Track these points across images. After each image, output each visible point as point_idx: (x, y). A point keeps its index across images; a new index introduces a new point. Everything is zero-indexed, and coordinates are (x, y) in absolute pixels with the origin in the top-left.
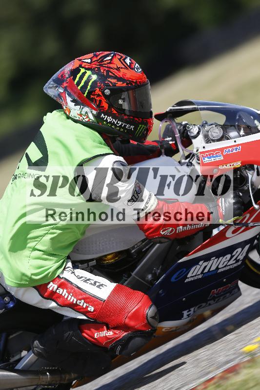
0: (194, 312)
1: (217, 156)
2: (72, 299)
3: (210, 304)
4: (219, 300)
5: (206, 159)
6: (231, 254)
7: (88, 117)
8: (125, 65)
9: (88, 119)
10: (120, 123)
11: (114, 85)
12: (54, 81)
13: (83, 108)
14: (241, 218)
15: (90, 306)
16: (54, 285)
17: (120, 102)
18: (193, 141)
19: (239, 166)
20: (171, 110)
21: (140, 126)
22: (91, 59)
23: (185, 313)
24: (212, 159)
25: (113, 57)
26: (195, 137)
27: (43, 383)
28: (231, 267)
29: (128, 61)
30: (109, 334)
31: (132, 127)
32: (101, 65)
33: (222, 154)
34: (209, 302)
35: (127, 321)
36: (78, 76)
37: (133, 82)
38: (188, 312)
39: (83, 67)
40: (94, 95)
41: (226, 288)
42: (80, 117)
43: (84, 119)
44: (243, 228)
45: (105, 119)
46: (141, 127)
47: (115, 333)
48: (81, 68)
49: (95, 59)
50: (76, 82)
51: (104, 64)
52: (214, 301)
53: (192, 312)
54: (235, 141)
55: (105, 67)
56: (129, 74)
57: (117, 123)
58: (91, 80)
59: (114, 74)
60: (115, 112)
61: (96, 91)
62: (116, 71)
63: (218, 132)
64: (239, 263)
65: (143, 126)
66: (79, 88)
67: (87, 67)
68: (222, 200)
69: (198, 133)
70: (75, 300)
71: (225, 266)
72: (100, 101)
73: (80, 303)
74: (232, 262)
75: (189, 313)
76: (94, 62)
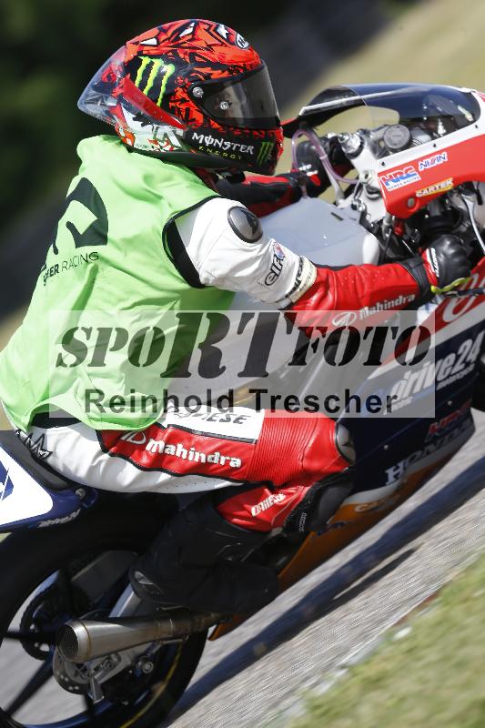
0: (405, 469)
1: (409, 176)
2: (197, 457)
3: (428, 453)
4: (442, 442)
5: (391, 183)
6: (456, 352)
7: (169, 142)
8: (219, 38)
9: (170, 146)
10: (228, 144)
11: (208, 77)
12: (95, 88)
13: (157, 128)
14: (469, 279)
15: (233, 459)
16: (156, 443)
17: (224, 106)
18: (355, 162)
19: (450, 188)
20: (306, 112)
21: (264, 144)
22: (157, 37)
23: (391, 473)
24: (402, 181)
25: (194, 28)
26: (356, 154)
27: (165, 636)
28: (458, 377)
29: (223, 30)
30: (279, 500)
31: (250, 148)
32: (178, 46)
33: (417, 170)
34: (426, 449)
35: (306, 463)
36: (140, 72)
37: (240, 67)
38: (395, 470)
39: (145, 55)
40: (174, 102)
41: (453, 417)
42: (154, 145)
43: (161, 147)
44: (473, 298)
45: (201, 142)
46: (265, 146)
47: (289, 494)
48: (142, 58)
49: (163, 37)
50: (137, 83)
51: (182, 43)
52: (435, 445)
53: (401, 470)
54: (435, 146)
55: (186, 48)
56: (229, 54)
57: (223, 145)
58: (164, 74)
59: (204, 58)
60: (216, 126)
61: (178, 94)
62: (205, 51)
63: (401, 133)
64: (471, 368)
65: (268, 143)
66: (145, 92)
67: (152, 52)
68: (430, 251)
69: (361, 147)
70: (203, 456)
71: (448, 377)
72: (188, 110)
73: (213, 459)
74: (459, 367)
75: (397, 472)
76: (163, 41)
